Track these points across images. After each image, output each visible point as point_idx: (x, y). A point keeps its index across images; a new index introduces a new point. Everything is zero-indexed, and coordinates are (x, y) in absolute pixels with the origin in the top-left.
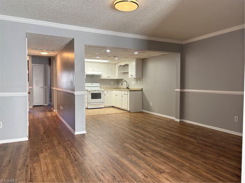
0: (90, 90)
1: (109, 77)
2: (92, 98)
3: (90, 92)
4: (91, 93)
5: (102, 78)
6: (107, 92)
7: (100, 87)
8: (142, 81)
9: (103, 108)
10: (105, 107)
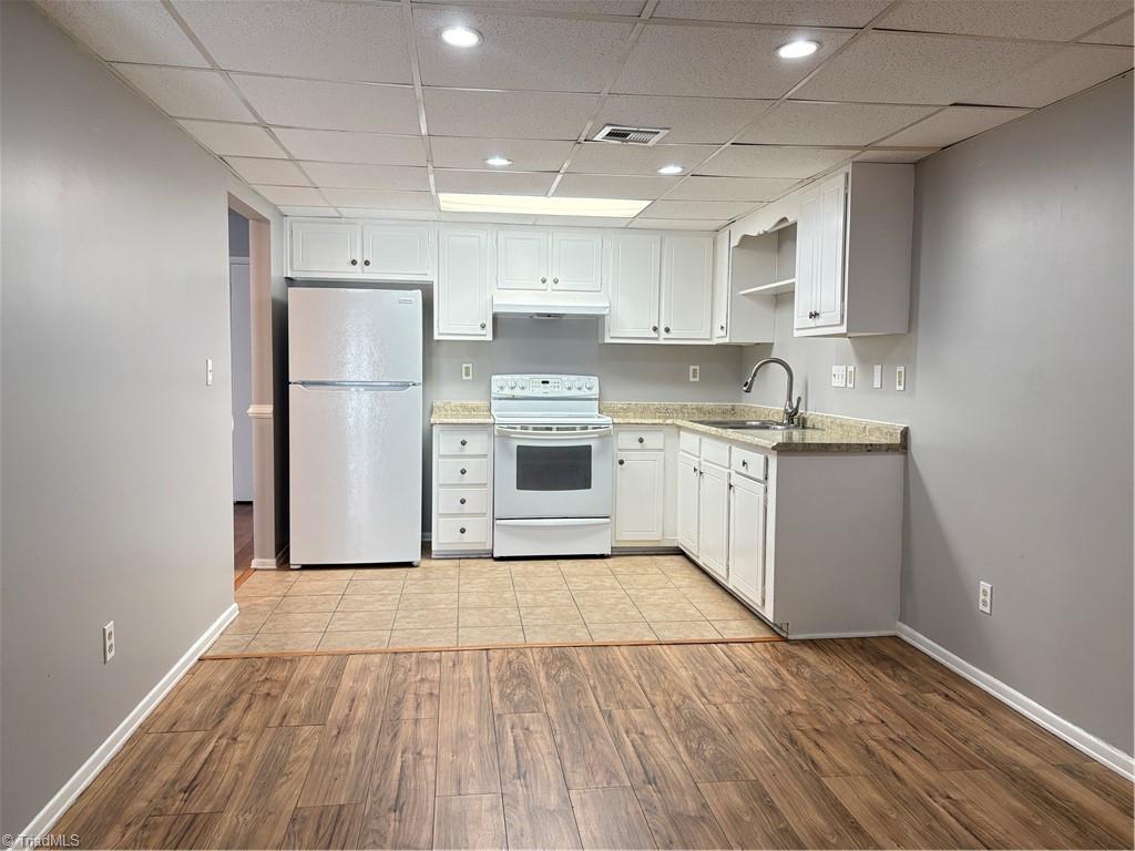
0: (512, 426)
1: (662, 330)
2: (523, 483)
3: (505, 436)
4: (518, 447)
5: (608, 340)
6: (641, 441)
7: (599, 399)
8: (909, 361)
9: (602, 557)
10: (618, 553)
